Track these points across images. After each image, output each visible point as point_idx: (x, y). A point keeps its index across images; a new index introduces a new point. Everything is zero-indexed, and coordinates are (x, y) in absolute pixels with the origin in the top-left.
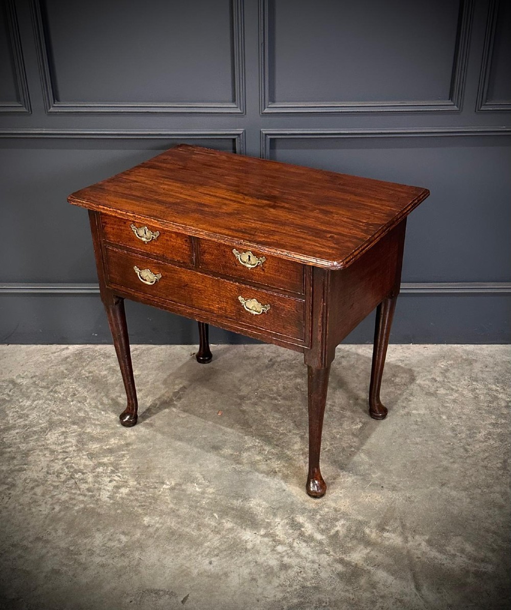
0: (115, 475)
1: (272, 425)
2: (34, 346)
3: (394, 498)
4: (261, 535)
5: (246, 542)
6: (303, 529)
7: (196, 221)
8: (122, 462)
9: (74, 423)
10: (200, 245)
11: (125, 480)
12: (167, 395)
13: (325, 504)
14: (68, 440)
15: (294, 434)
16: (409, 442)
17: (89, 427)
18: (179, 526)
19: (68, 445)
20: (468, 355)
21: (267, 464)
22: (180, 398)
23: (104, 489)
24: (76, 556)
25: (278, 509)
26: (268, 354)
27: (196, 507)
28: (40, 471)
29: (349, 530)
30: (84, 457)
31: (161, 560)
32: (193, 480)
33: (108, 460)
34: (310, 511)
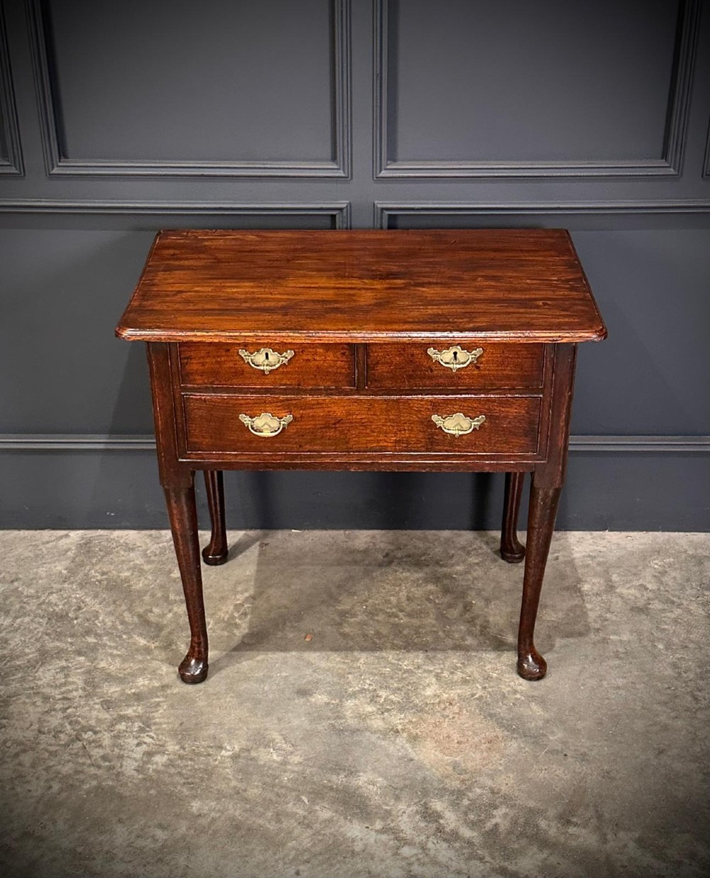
0: (145, 735)
1: (391, 657)
2: (16, 532)
3: (584, 772)
4: (376, 831)
5: (353, 841)
6: (442, 821)
8: (156, 715)
9: (79, 653)
11: (161, 743)
12: (224, 609)
13: (476, 781)
14: (71, 680)
15: (425, 671)
16: (607, 686)
17: (102, 660)
18: (247, 815)
19: (70, 687)
20: (696, 549)
21: (383, 719)
22: (245, 614)
23: (129, 757)
24: (86, 862)
25: (402, 790)
26: (382, 545)
27: (273, 786)
28: (28, 729)
29: (514, 822)
30: (97, 706)
31: (219, 868)
32: (268, 744)
33: (134, 711)
34: (452, 793)
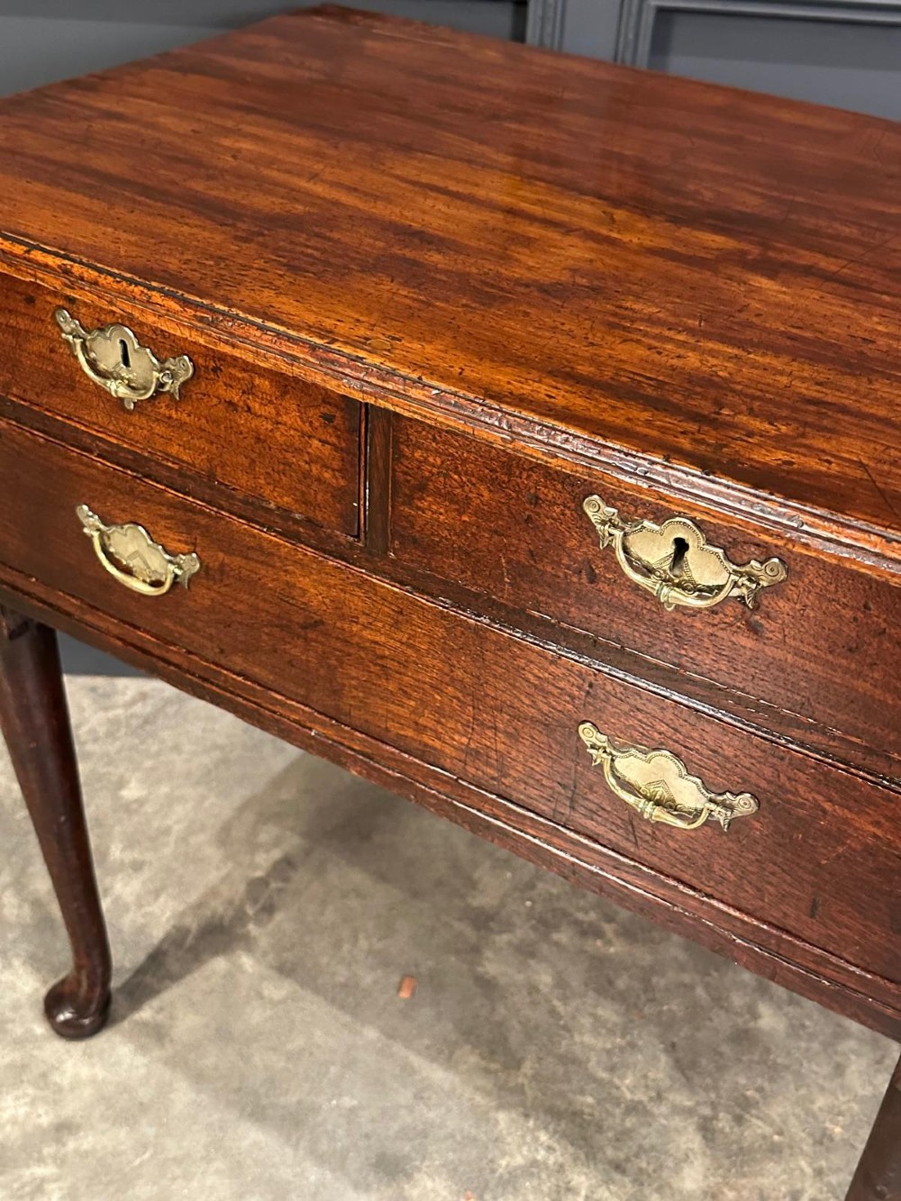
1: (594, 1059)
7: (385, 317)
10: (396, 448)
12: (226, 892)
22: (269, 910)
